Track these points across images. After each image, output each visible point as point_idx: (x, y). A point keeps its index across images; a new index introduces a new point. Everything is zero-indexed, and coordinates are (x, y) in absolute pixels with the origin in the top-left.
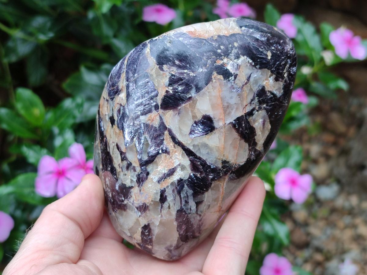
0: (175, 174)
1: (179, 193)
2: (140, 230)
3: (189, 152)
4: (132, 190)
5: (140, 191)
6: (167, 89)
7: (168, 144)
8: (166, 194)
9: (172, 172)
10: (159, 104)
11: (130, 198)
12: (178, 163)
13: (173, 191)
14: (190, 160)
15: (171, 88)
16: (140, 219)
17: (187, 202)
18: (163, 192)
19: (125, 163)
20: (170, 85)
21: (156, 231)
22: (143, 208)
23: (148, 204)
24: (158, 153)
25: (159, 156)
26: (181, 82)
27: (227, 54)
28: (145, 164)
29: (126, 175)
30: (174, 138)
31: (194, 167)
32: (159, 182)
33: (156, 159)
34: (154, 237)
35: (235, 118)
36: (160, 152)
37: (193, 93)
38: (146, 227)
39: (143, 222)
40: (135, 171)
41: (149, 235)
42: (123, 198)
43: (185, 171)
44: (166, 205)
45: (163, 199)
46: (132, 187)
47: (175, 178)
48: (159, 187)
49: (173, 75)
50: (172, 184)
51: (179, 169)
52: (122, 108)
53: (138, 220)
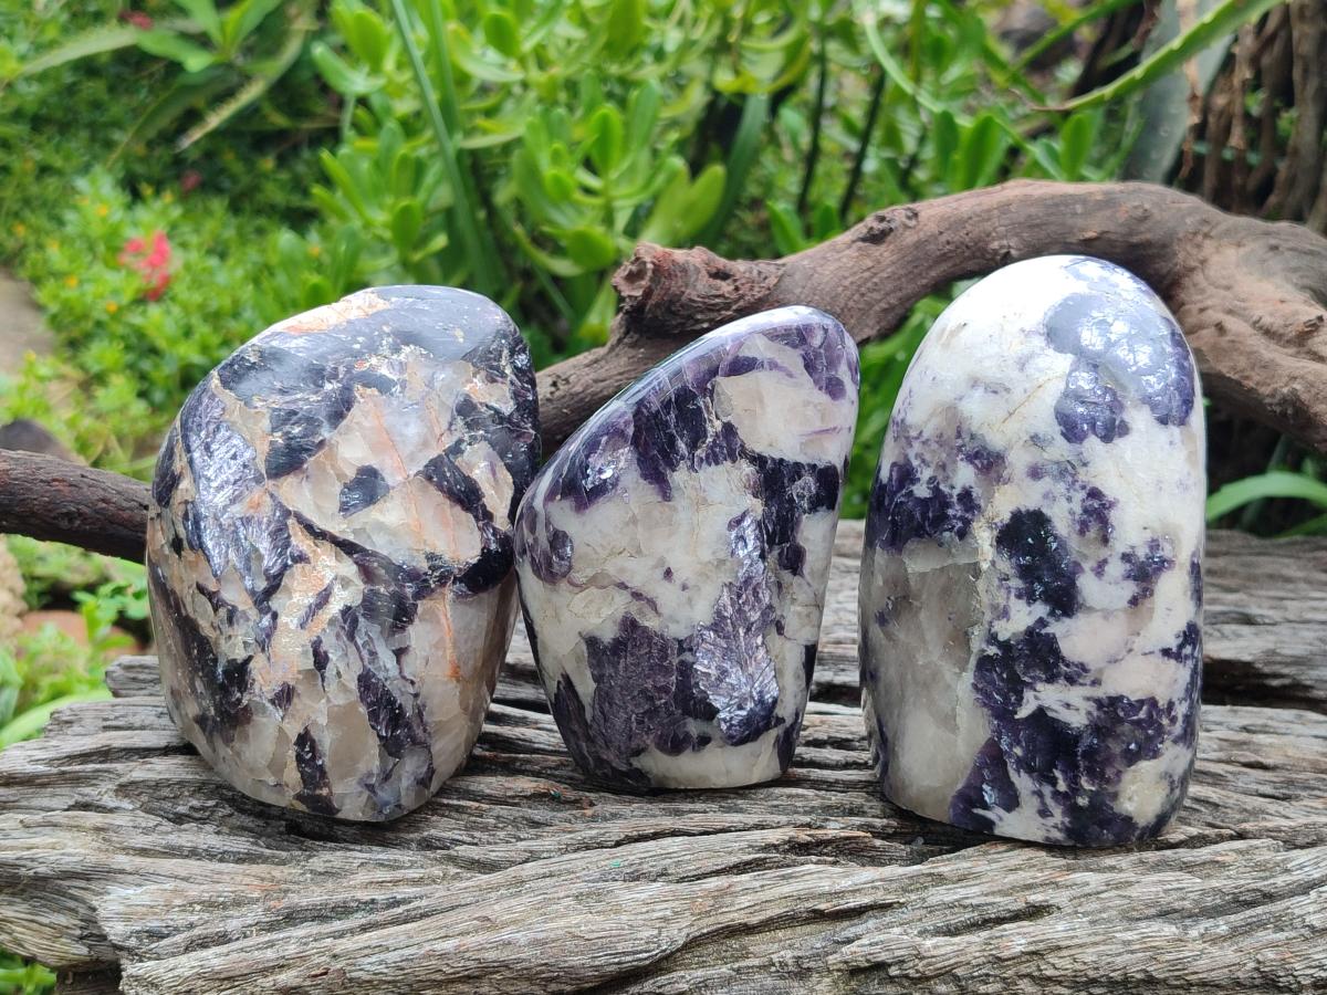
0: (332, 599)
1: (351, 637)
2: (292, 753)
3: (347, 548)
4: (251, 665)
5: (269, 659)
6: (271, 438)
7: (300, 542)
8: (324, 647)
9: (324, 598)
10: (264, 472)
11: (252, 684)
12: (333, 575)
13: (338, 636)
14: (356, 563)
15: (280, 434)
16: (286, 726)
17: (373, 654)
18: (316, 645)
19: (223, 612)
20: (274, 430)
21: (326, 740)
22: (285, 696)
23: (292, 683)
24: (285, 567)
25: (288, 572)
26: (295, 418)
27: (373, 349)
28: (263, 599)
29: (230, 637)
30: (309, 528)
31: (367, 574)
32: (302, 626)
33: (285, 581)
34: (326, 759)
35: (425, 462)
36: (290, 562)
37: (325, 433)
38: (304, 739)
39: (293, 730)
40: (248, 620)
41: (314, 758)
42: (239, 695)
43: (352, 589)
44: (330, 671)
45: (321, 661)
46: (250, 658)
47: (335, 607)
48: (306, 638)
49: (274, 410)
50: (332, 622)
51: (337, 588)
52: (189, 506)
53: (281, 730)
